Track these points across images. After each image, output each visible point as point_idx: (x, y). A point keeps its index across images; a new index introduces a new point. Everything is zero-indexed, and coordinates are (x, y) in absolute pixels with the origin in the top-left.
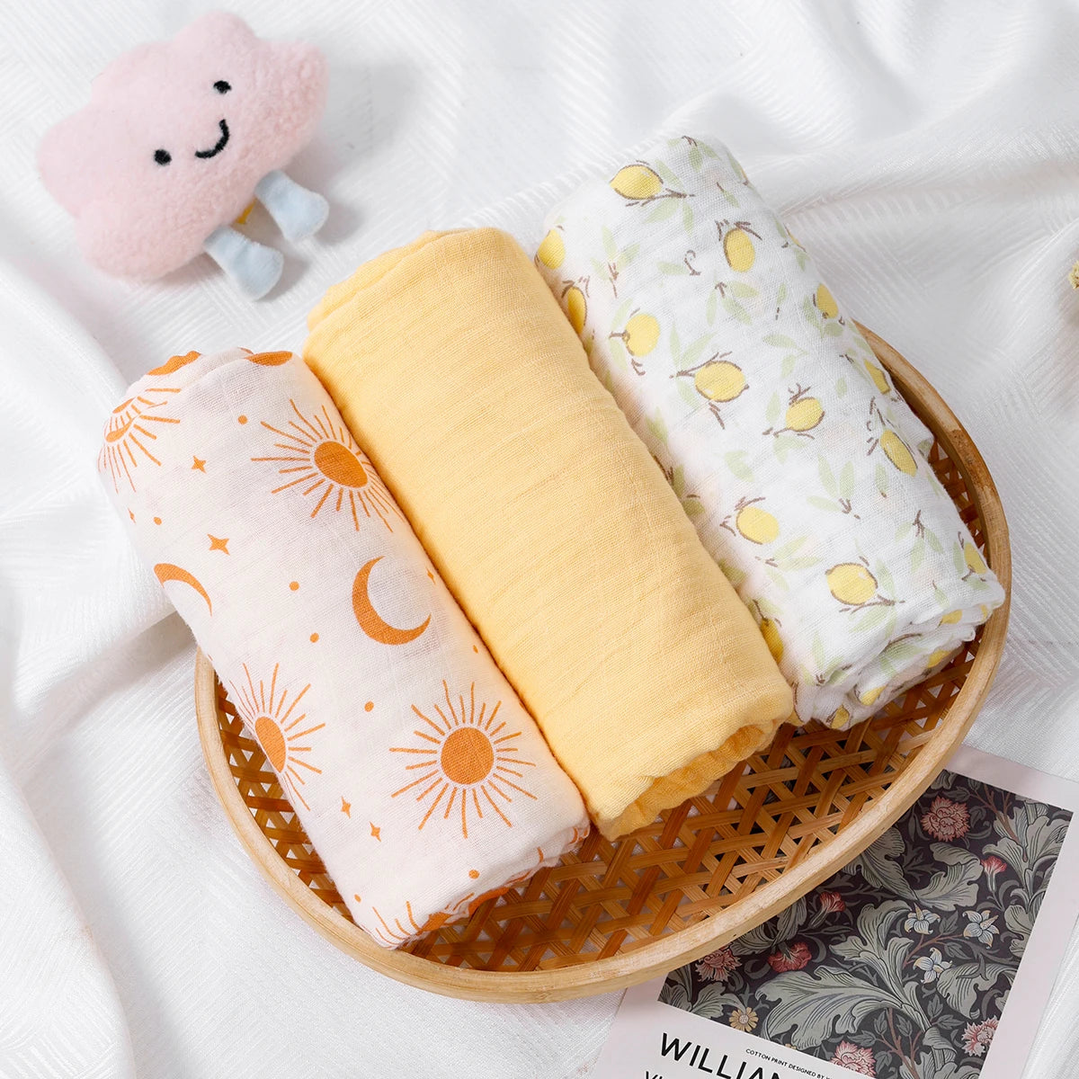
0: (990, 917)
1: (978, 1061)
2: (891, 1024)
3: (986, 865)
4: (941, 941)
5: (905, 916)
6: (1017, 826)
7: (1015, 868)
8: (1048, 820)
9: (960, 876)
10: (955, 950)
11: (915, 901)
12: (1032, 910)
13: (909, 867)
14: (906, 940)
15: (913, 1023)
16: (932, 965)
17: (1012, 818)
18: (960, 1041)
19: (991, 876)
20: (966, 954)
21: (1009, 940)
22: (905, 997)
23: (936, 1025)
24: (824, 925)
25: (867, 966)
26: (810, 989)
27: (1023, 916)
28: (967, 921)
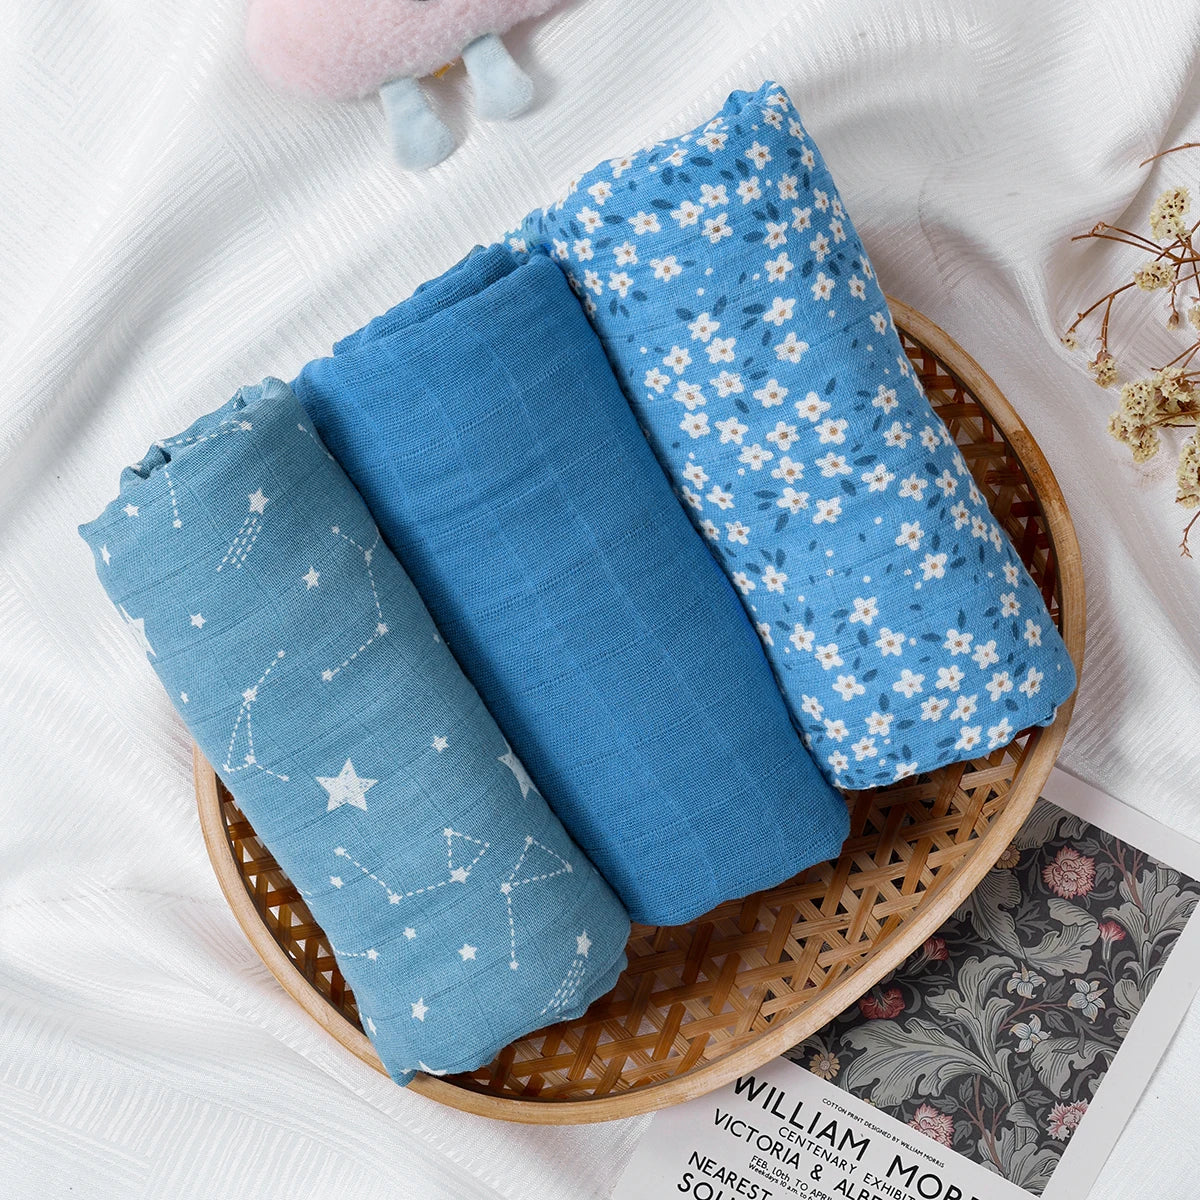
0: (1098, 989)
1: (1060, 1146)
2: (977, 1093)
3: (1104, 930)
4: (1042, 1008)
5: (1009, 975)
6: (1144, 892)
7: (1134, 936)
8: (1178, 890)
9: (1075, 938)
10: (1056, 1021)
11: (1021, 960)
12: (1143, 987)
13: (1022, 921)
14: (1007, 1002)
15: (1000, 1095)
16: (1029, 1033)
17: (1140, 881)
18: (1044, 1120)
19: (1108, 943)
20: (1066, 1026)
21: (1114, 1016)
22: (996, 1065)
23: (1023, 1101)
24: (923, 973)
25: (962, 1025)
26: (898, 1042)
27: (1133, 993)
28: (1073, 989)
